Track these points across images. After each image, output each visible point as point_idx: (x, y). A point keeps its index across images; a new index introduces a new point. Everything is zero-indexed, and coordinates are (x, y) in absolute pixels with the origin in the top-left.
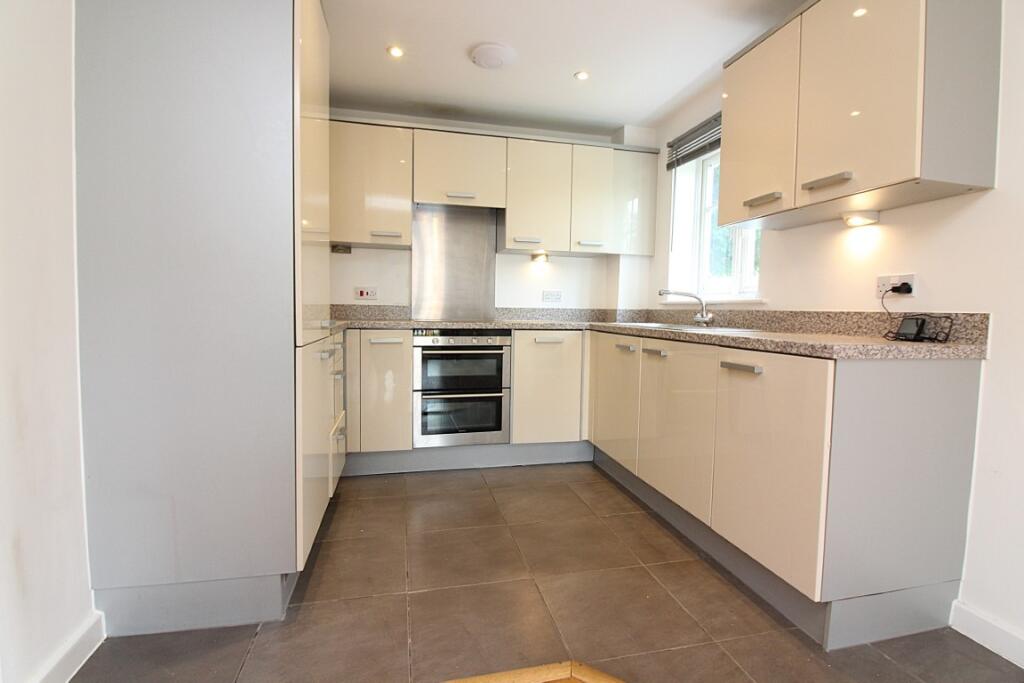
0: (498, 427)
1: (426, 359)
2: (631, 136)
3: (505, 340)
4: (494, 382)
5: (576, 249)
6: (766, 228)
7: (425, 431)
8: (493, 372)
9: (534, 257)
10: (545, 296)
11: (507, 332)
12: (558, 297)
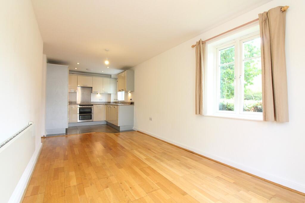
0: (91, 119)
1: (80, 109)
2: (112, 76)
3: (93, 106)
4: (91, 112)
5: (104, 93)
6: (125, 92)
7: (79, 120)
8: (90, 111)
9: (98, 94)
10: (100, 100)
11: (93, 105)
12: (102, 100)
